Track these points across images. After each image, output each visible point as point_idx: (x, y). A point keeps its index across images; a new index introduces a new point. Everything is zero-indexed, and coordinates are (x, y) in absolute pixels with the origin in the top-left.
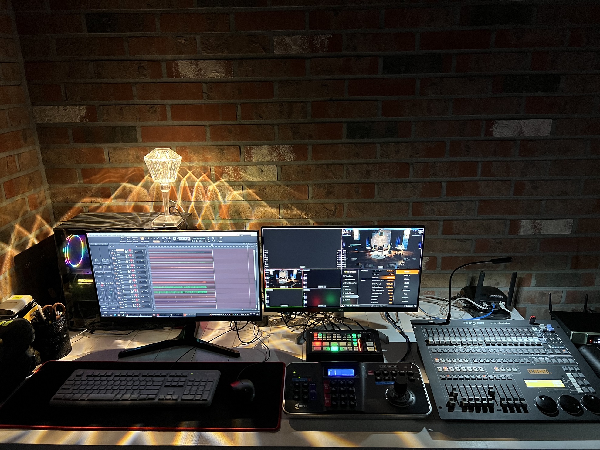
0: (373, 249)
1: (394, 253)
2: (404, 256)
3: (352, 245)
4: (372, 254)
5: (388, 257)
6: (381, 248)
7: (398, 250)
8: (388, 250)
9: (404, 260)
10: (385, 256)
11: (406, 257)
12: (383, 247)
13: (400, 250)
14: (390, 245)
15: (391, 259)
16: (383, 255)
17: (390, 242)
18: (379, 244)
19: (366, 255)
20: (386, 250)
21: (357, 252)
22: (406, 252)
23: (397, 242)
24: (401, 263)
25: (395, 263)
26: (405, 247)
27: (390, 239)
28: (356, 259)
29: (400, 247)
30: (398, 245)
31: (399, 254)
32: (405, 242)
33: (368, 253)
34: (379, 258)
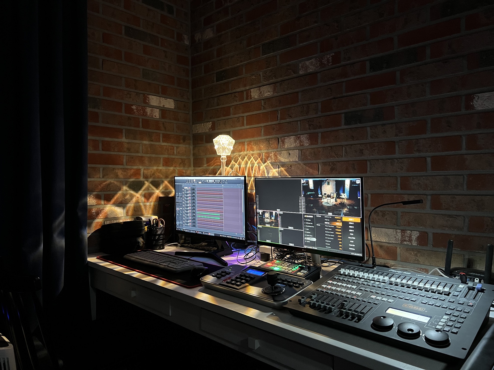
0: (324, 197)
1: (339, 201)
2: (347, 204)
3: (309, 193)
4: (323, 202)
5: (335, 205)
6: (329, 196)
7: (342, 198)
8: (335, 198)
9: (347, 208)
10: (332, 204)
11: (349, 205)
12: (331, 195)
13: (344, 198)
14: (335, 193)
15: (337, 206)
16: (331, 203)
17: (335, 191)
18: (327, 192)
19: (319, 202)
20: (333, 198)
21: (312, 199)
22: (349, 201)
23: (341, 192)
24: (346, 211)
25: (341, 211)
26: (347, 196)
27: (335, 188)
28: (312, 205)
29: (343, 196)
30: (342, 194)
31: (343, 202)
32: (347, 191)
33: (320, 200)
34: (328, 205)
